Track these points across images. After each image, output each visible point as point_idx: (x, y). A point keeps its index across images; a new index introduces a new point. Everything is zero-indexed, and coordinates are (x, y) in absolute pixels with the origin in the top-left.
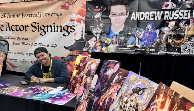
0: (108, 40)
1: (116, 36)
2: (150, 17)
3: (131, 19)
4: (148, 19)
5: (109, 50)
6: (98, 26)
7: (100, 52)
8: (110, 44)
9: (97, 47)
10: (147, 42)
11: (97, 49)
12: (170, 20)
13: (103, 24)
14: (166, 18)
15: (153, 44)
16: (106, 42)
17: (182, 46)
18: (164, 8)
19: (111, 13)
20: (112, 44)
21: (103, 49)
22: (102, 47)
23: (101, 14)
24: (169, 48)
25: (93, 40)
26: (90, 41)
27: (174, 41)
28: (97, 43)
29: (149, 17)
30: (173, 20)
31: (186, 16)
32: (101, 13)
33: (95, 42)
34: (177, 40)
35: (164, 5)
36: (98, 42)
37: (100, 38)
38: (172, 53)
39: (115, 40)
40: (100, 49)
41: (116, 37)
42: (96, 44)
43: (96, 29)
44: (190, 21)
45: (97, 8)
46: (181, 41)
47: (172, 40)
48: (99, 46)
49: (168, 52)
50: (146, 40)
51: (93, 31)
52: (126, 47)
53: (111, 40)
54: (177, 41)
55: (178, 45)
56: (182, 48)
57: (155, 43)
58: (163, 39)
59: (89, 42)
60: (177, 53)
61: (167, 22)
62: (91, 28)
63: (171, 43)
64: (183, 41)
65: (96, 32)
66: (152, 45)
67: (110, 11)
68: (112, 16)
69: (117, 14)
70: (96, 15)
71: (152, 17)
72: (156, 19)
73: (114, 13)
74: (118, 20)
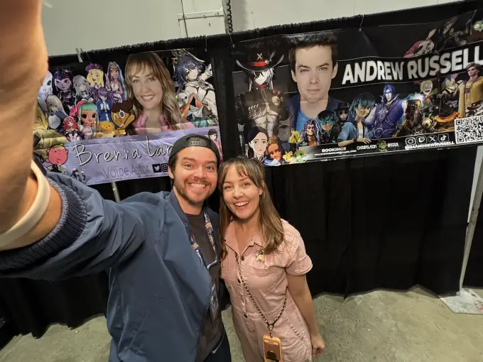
0: (295, 136)
1: (313, 122)
2: (386, 74)
3: (344, 82)
4: (384, 78)
5: (299, 157)
6: (267, 104)
7: (279, 164)
8: (301, 143)
9: (271, 155)
10: (381, 129)
11: (272, 159)
12: (420, 79)
13: (279, 96)
14: (412, 76)
15: (394, 132)
16: (291, 140)
17: (456, 127)
18: (408, 56)
20: (306, 144)
22: (283, 153)
23: (272, 71)
24: (427, 136)
25: (260, 139)
26: (253, 142)
27: (435, 121)
28: (269, 145)
30: (428, 77)
31: (458, 64)
32: (271, 69)
33: (266, 145)
34: (443, 116)
35: (412, 49)
36: (272, 143)
37: (276, 133)
38: (436, 144)
39: (311, 134)
41: (313, 125)
42: (267, 148)
43: (264, 112)
44: (469, 73)
45: (260, 60)
46: (452, 118)
47: (432, 119)
49: (428, 143)
50: (381, 125)
51: (257, 118)
52: (336, 146)
53: (302, 135)
54: (443, 119)
55: (447, 127)
56: (456, 131)
57: (398, 129)
58: (413, 119)
59: (252, 144)
60: (448, 143)
61: (416, 82)
62: (253, 113)
63: (429, 125)
64: (457, 116)
65: (265, 120)
66: (392, 134)
67: (294, 62)
71: (389, 74)
72: (396, 78)
73: (305, 67)
74: (314, 84)
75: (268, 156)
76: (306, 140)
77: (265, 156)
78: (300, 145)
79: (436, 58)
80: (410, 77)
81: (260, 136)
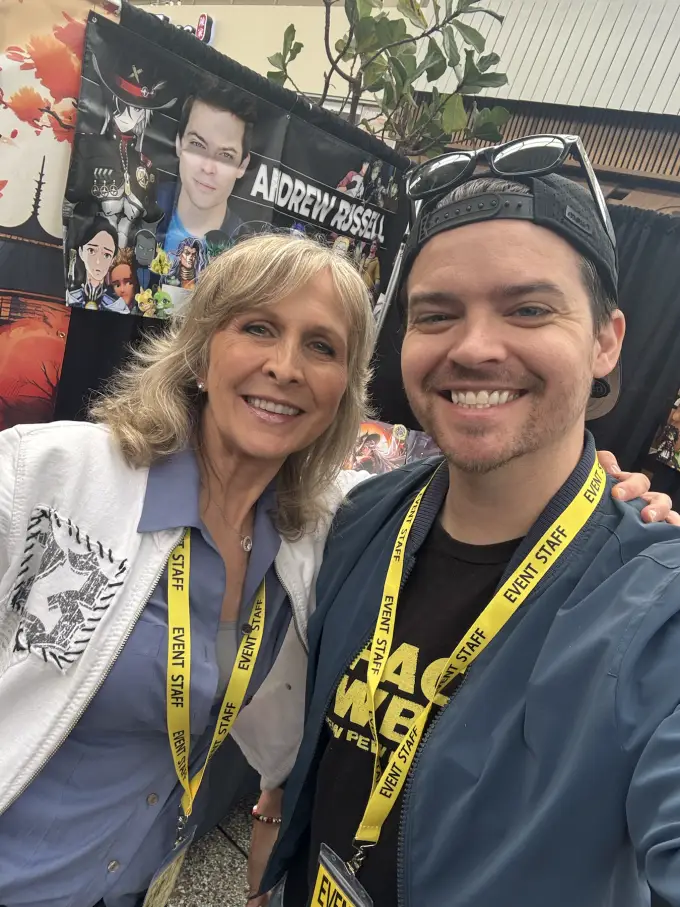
0: (160, 260)
1: (196, 246)
2: (303, 205)
3: (254, 193)
4: (296, 210)
5: (161, 305)
6: (127, 176)
7: (127, 312)
8: (169, 278)
9: (116, 288)
11: (116, 298)
12: (341, 233)
13: (149, 171)
14: (336, 223)
16: (154, 267)
18: (341, 189)
19: (188, 129)
20: (178, 282)
21: (138, 298)
22: (136, 291)
23: (148, 117)
25: (101, 247)
26: (86, 247)
28: (116, 264)
29: (300, 204)
30: (347, 234)
32: (148, 111)
33: (110, 261)
35: (345, 181)
36: (122, 262)
37: (132, 242)
39: (189, 266)
40: (128, 300)
41: (194, 250)
42: (111, 270)
43: (120, 192)
45: (132, 81)
48: (126, 281)
51: (106, 199)
53: (172, 262)
59: (84, 253)
61: (334, 234)
62: (100, 184)
65: (118, 209)
67: (186, 122)
68: (188, 150)
69: (212, 150)
70: (122, 111)
71: (307, 206)
72: (314, 217)
73: (200, 138)
74: (207, 174)
75: (109, 288)
76: (178, 276)
77: (105, 285)
78: (166, 280)
79: (360, 209)
80: (332, 224)
81: (102, 239)
